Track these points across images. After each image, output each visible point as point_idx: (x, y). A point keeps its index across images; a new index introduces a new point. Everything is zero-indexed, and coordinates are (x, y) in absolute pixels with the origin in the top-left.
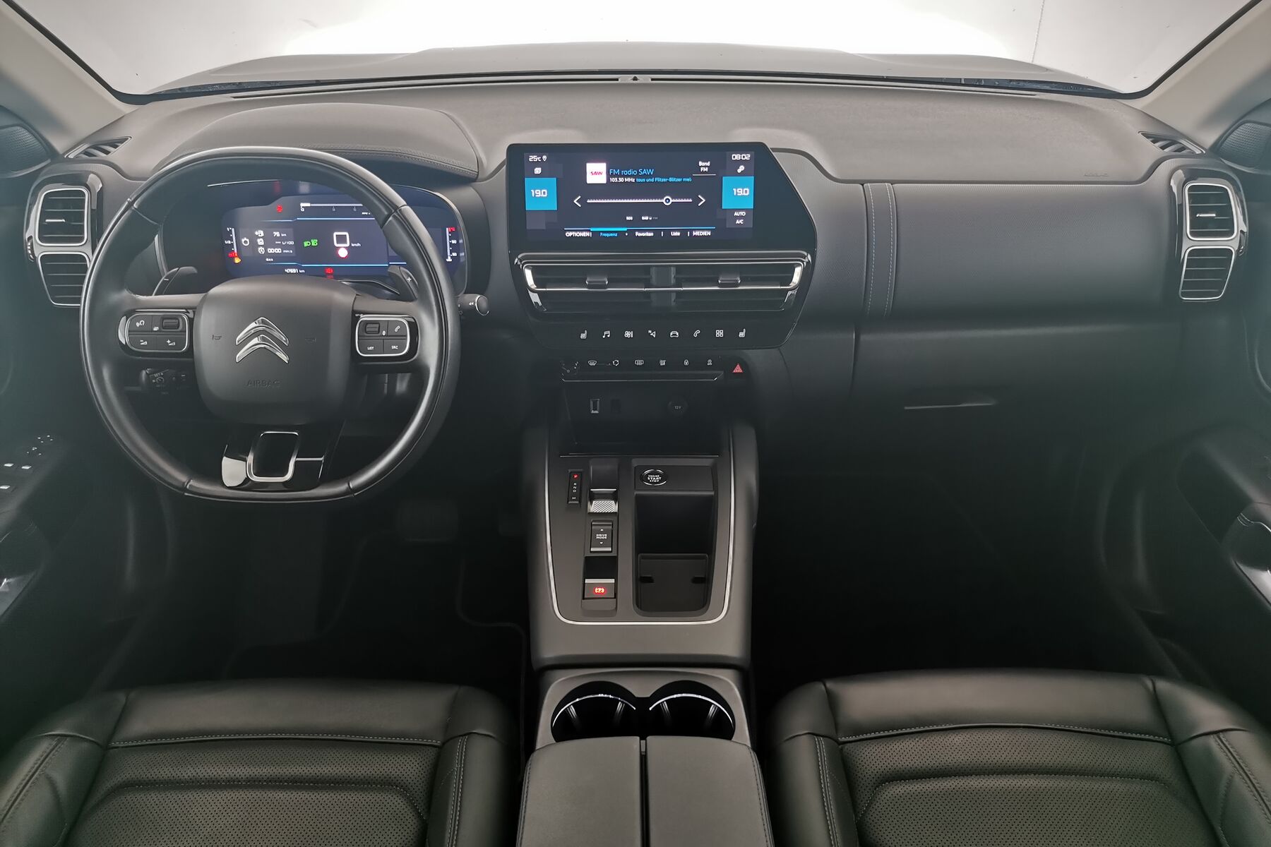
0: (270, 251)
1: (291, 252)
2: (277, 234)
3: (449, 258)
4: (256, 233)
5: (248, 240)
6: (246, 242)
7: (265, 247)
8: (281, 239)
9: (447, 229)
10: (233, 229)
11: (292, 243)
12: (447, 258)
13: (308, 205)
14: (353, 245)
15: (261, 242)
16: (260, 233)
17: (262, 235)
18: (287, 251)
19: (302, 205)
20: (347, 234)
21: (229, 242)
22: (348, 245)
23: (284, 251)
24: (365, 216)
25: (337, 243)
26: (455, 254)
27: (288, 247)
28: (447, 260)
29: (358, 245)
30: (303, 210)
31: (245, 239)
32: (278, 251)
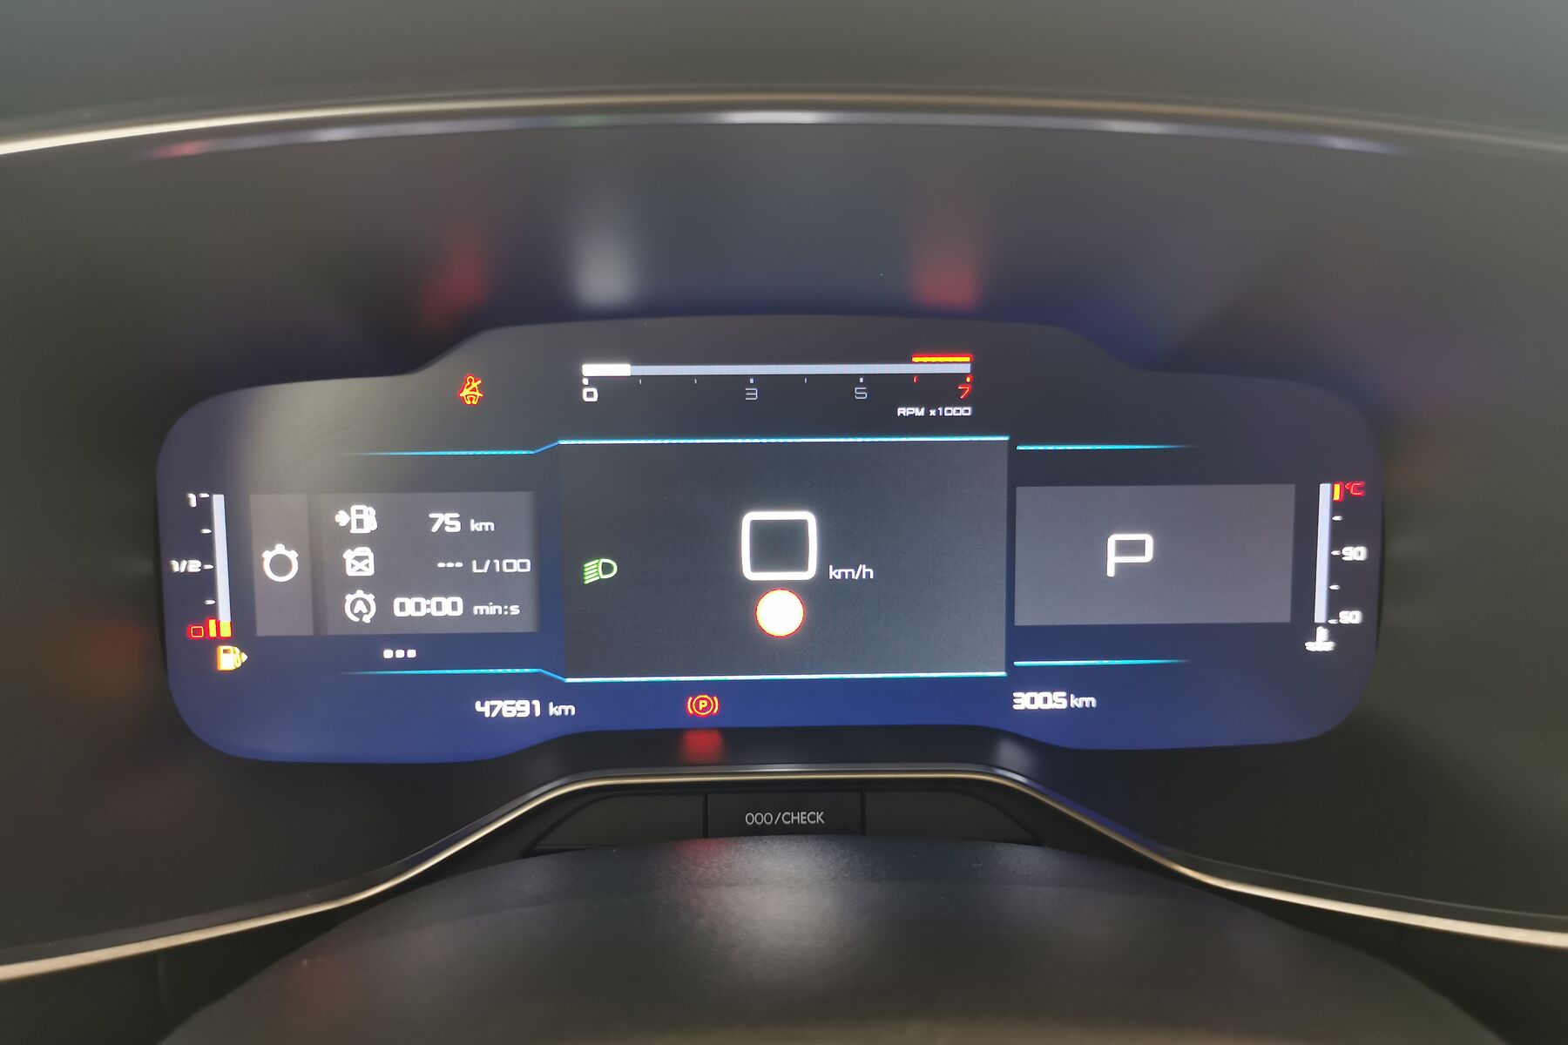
0: (408, 607)
1: (515, 610)
2: (446, 521)
3: (1322, 633)
4: (342, 518)
5: (293, 555)
6: (281, 564)
7: (384, 585)
8: (463, 545)
9: (1325, 489)
10: (218, 501)
11: (519, 565)
12: (1313, 638)
13: (622, 370)
14: (834, 574)
15: (359, 563)
16: (362, 517)
17: (371, 524)
18: (491, 610)
19: (590, 370)
20: (809, 517)
21: (194, 566)
22: (810, 573)
23: (478, 609)
24: (912, 425)
25: (757, 565)
26: (1351, 617)
27: (495, 588)
28: (1311, 646)
29: (864, 570)
30: (590, 395)
31: (280, 549)
32: (448, 607)
